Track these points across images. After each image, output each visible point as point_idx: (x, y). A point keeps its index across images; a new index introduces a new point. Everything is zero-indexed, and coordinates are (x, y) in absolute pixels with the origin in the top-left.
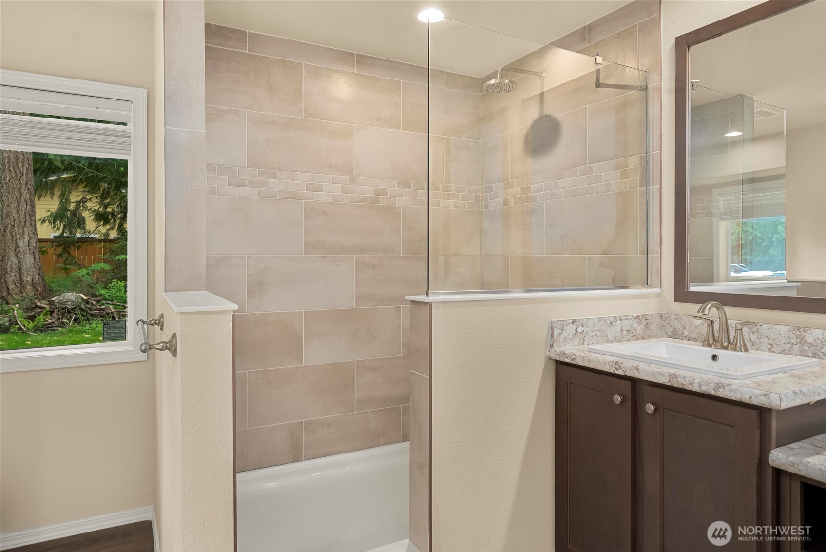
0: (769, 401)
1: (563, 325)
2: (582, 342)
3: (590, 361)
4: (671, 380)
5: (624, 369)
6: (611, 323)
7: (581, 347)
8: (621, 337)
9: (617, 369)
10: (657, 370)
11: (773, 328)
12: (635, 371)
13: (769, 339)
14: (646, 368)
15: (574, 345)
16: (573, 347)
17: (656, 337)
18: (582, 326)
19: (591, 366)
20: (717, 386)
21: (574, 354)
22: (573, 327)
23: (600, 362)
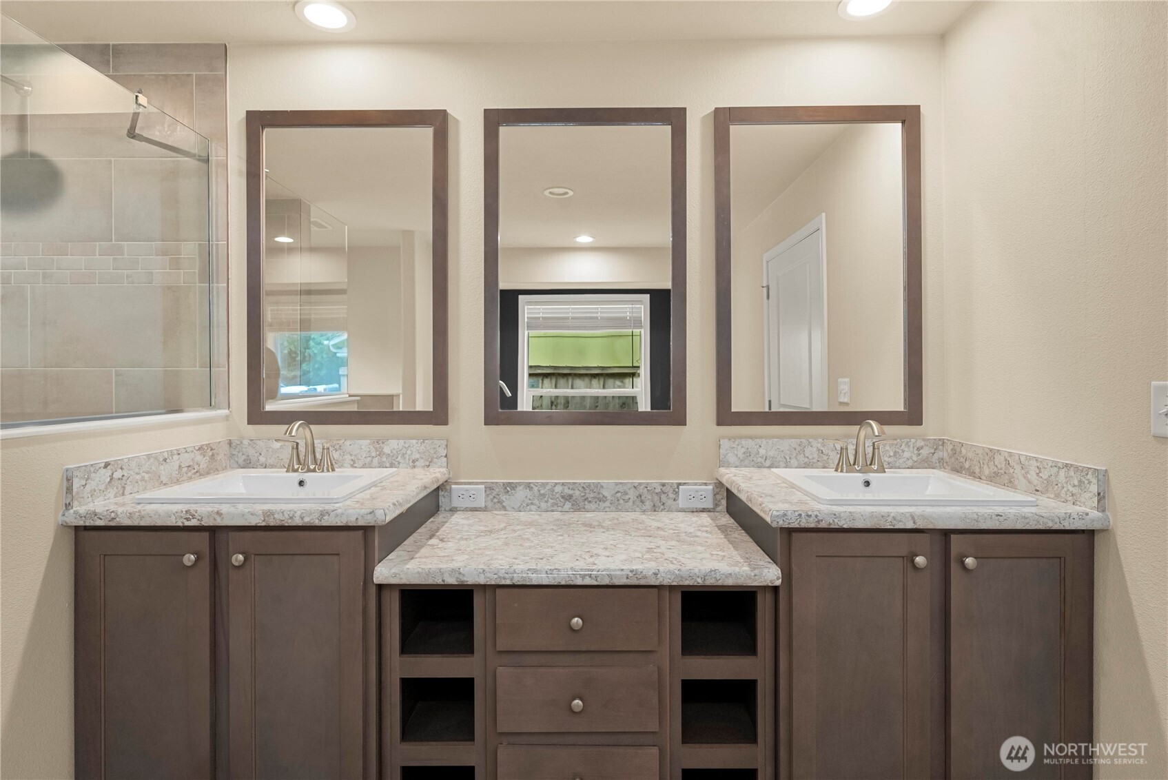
0: (375, 519)
1: (89, 472)
2: (121, 492)
3: (142, 517)
4: (266, 519)
5: (200, 518)
6: (165, 460)
7: (120, 499)
8: (179, 475)
9: (188, 519)
10: (247, 510)
11: (354, 444)
12: (216, 516)
13: (351, 455)
14: (232, 510)
15: (108, 499)
16: (107, 501)
17: (224, 469)
18: (122, 469)
19: (143, 523)
20: (321, 515)
21: (113, 512)
22: (108, 472)
23: (160, 516)
